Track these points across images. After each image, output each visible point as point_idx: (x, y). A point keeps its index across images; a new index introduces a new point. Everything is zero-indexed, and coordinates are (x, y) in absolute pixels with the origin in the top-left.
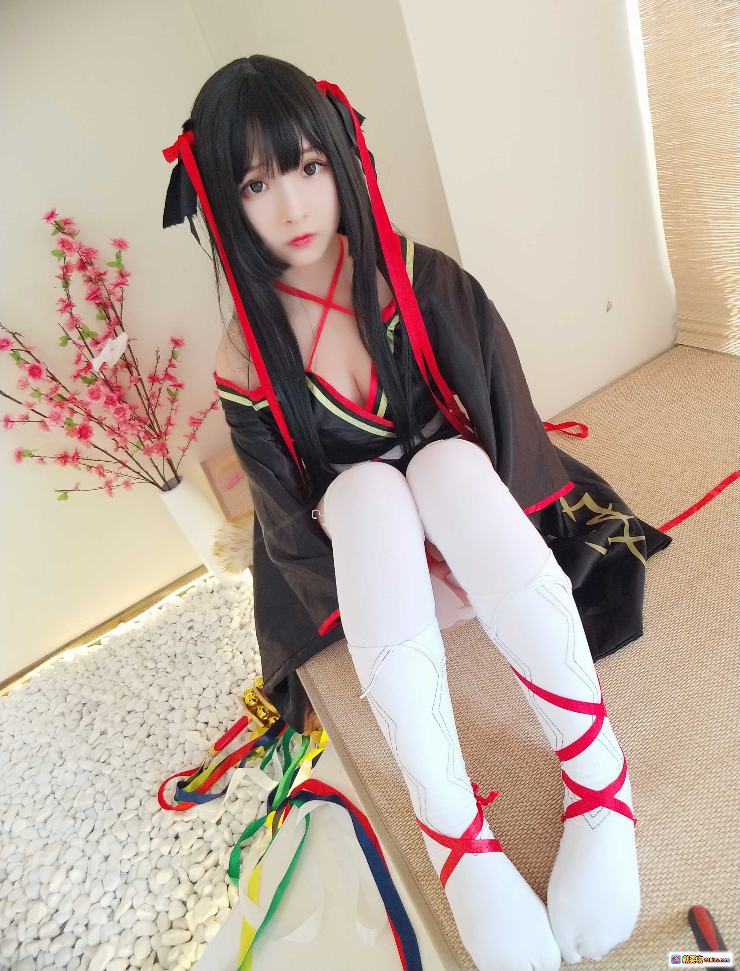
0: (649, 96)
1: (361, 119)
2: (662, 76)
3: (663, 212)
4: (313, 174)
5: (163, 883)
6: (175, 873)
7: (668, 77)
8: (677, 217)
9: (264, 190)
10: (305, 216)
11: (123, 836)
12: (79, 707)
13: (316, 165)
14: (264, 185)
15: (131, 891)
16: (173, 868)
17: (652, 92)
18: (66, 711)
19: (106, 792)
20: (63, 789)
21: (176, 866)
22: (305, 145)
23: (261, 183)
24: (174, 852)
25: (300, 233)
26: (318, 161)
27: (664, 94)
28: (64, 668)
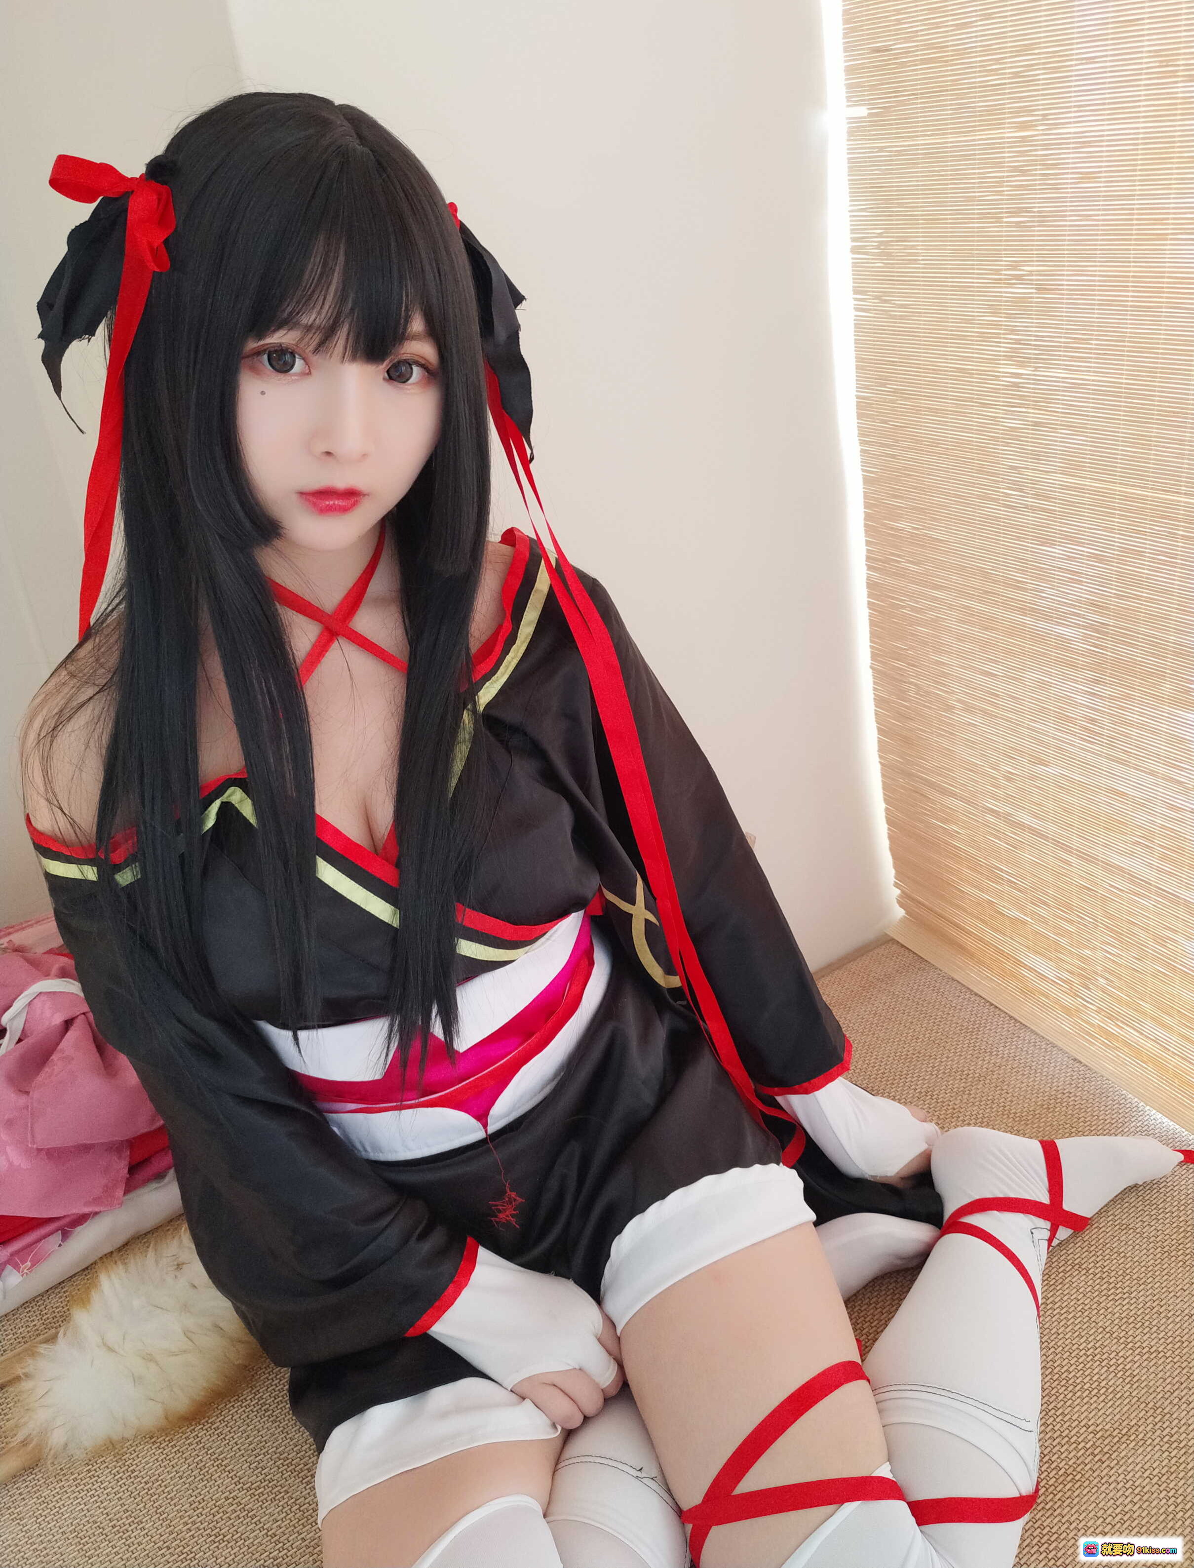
0: (859, 416)
1: (518, 298)
2: (884, 385)
3: (874, 656)
4: (404, 382)
7: (895, 391)
8: (898, 677)
9: (295, 374)
10: (365, 456)
13: (415, 369)
14: (300, 362)
17: (864, 408)
22: (417, 325)
25: (341, 482)
26: (420, 360)
27: (885, 422)
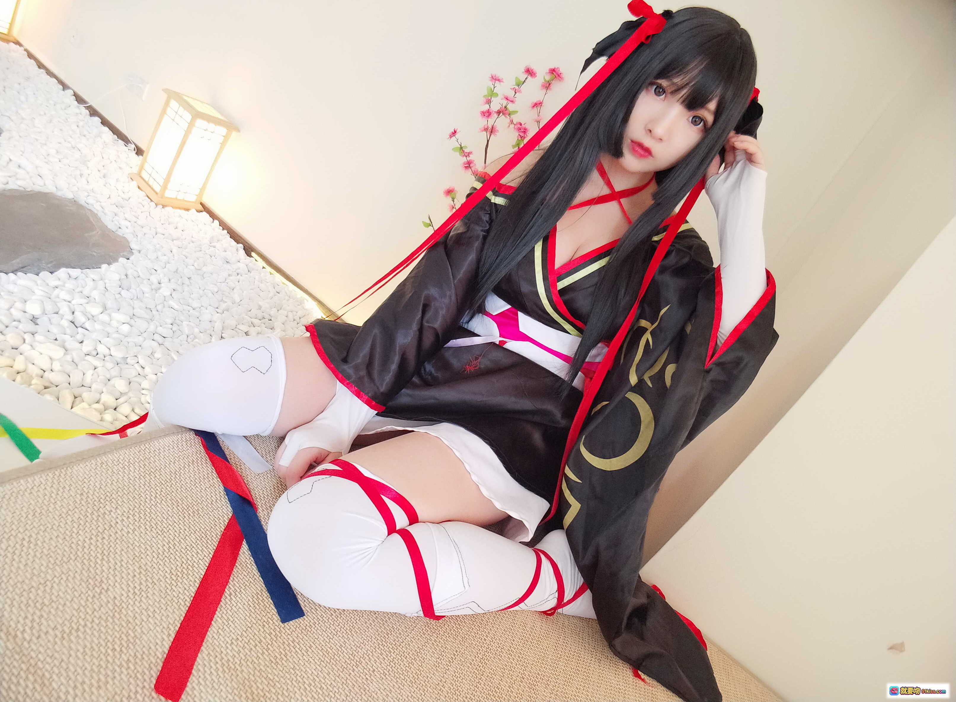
5: (116, 386)
6: (126, 394)
11: (158, 355)
12: (267, 317)
14: (664, 95)
15: (109, 365)
16: (129, 391)
18: (263, 309)
19: (196, 340)
20: (197, 314)
21: (131, 394)
23: (665, 92)
24: (143, 392)
26: (705, 120)
28: (301, 302)
